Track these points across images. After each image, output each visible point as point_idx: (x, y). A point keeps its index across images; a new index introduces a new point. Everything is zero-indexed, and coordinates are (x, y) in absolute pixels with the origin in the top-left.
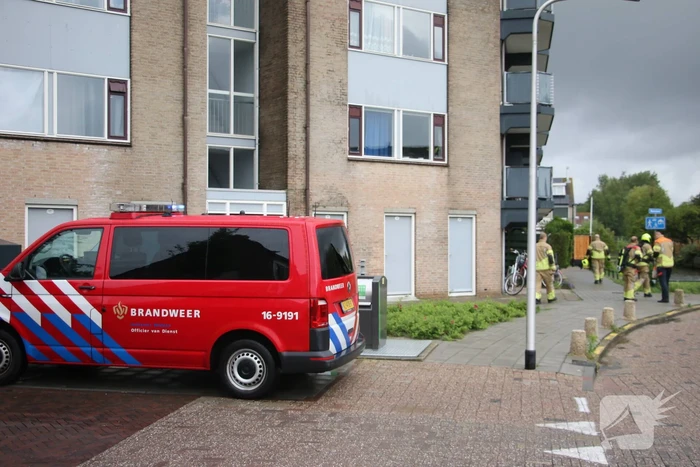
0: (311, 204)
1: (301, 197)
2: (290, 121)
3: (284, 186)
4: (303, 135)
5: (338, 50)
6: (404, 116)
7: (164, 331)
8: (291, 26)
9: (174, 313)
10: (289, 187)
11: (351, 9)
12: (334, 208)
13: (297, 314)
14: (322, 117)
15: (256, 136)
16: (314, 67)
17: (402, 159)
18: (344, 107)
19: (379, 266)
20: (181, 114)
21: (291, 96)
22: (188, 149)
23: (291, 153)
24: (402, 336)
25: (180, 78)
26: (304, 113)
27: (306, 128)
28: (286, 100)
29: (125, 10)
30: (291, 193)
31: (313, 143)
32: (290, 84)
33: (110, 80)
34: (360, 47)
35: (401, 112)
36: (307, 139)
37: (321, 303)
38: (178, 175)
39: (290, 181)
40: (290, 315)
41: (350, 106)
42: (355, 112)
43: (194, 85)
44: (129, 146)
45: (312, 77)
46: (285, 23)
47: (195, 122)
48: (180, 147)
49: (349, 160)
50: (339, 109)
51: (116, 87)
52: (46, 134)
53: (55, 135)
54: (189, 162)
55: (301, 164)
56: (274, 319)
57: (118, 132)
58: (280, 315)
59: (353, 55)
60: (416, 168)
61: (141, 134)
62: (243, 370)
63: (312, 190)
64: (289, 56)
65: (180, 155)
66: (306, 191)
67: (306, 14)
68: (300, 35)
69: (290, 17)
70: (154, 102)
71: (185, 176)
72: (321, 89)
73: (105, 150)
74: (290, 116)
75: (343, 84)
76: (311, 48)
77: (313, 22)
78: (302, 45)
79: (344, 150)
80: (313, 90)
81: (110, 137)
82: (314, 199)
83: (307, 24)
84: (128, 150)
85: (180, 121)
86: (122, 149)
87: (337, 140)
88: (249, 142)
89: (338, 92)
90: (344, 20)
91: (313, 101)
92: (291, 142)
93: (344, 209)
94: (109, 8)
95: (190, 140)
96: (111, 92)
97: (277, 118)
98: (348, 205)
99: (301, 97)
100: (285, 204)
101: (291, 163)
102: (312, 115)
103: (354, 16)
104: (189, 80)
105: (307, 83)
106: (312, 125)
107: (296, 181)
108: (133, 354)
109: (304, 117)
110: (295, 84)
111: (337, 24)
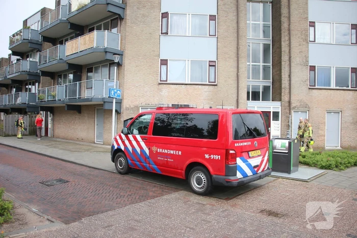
0: (292, 107)
1: (287, 104)
2: (283, 73)
3: (280, 100)
4: (288, 79)
5: (304, 43)
6: (336, 69)
7: (169, 160)
8: (282, 35)
9: (172, 152)
10: (282, 100)
11: (310, 26)
12: (302, 109)
13: (219, 156)
14: (297, 71)
15: (271, 81)
16: (293, 50)
17: (335, 88)
18: (307, 67)
19: (323, 133)
20: (236, 72)
21: (283, 63)
22: (239, 86)
23: (283, 86)
24: (315, 166)
25: (236, 58)
26: (289, 69)
27: (290, 76)
28: (281, 65)
29: (215, 35)
30: (283, 102)
31: (292, 82)
32: (282, 58)
33: (210, 61)
34: (315, 41)
35: (335, 68)
36: (290, 80)
37: (231, 152)
38: (235, 96)
39: (282, 98)
40: (217, 157)
41: (310, 66)
42: (313, 68)
43: (242, 61)
44: (216, 85)
45: (292, 55)
46: (280, 34)
47: (242, 75)
48: (236, 86)
49: (310, 89)
50: (305, 67)
51: (211, 64)
52: (186, 82)
53: (189, 82)
54: (240, 90)
55: (287, 91)
56: (210, 158)
57: (212, 80)
58: (212, 156)
59: (310, 45)
60: (342, 91)
61: (221, 81)
62: (198, 181)
63: (292, 101)
64: (282, 47)
65: (236, 88)
66: (289, 102)
67: (289, 30)
68: (287, 38)
69: (282, 31)
70: (226, 68)
71: (238, 97)
72: (296, 59)
73: (207, 87)
74: (283, 71)
75: (307, 57)
76: (292, 43)
77: (292, 32)
78: (287, 42)
79: (307, 85)
80: (292, 60)
81: (209, 82)
82: (293, 105)
83: (289, 34)
84: (216, 87)
85: (236, 75)
86: (214, 87)
87: (304, 80)
88: (269, 83)
89: (304, 61)
90: (307, 31)
91: (293, 64)
92: (283, 82)
93: (307, 109)
94: (210, 35)
95: (240, 82)
96: (210, 66)
97: (278, 73)
98: (309, 108)
99: (288, 63)
100: (280, 107)
101: (283, 90)
102: (292, 70)
103: (312, 29)
104: (239, 59)
105: (290, 57)
106: (292, 75)
107: (285, 97)
108: (159, 169)
109: (289, 72)
110: (285, 58)
111: (304, 32)
